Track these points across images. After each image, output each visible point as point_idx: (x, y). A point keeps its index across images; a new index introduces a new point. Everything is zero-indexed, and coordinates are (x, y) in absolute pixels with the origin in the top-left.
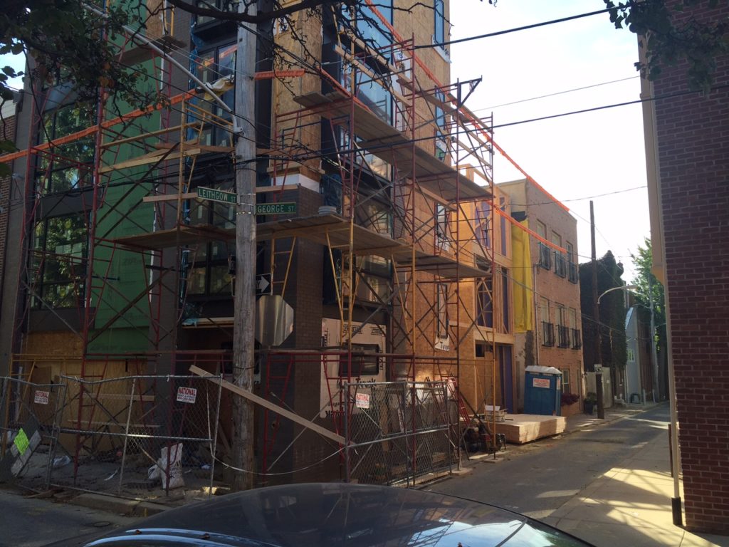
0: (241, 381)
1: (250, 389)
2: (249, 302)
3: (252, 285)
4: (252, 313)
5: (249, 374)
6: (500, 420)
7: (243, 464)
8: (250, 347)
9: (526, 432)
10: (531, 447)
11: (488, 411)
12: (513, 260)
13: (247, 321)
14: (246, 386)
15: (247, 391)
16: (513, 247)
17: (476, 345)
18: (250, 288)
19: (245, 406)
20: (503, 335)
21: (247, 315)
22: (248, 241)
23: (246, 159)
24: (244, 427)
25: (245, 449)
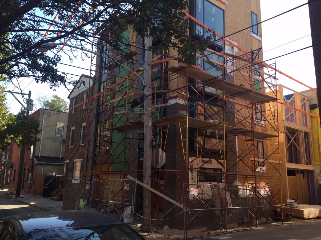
0: (145, 182)
1: (149, 185)
2: (148, 151)
3: (149, 144)
4: (149, 155)
5: (148, 179)
6: (295, 207)
7: (146, 215)
8: (149, 168)
9: (308, 214)
10: (312, 221)
11: (288, 202)
12: (312, 127)
13: (148, 158)
14: (147, 184)
15: (148, 186)
16: (312, 122)
17: (287, 170)
18: (149, 145)
19: (147, 192)
20: (306, 165)
21: (148, 155)
22: (148, 127)
23: (147, 95)
24: (147, 200)
25: (147, 209)
